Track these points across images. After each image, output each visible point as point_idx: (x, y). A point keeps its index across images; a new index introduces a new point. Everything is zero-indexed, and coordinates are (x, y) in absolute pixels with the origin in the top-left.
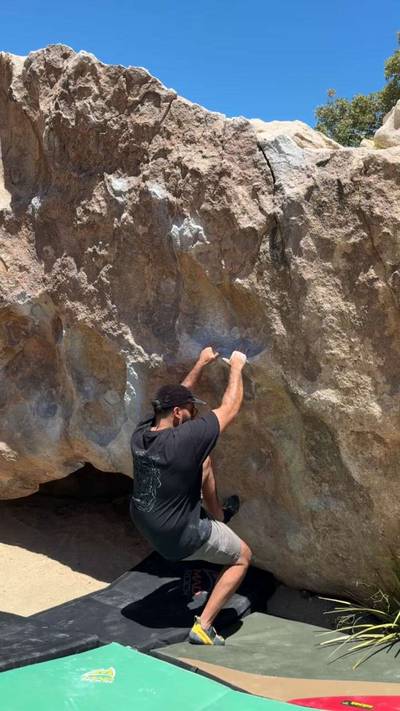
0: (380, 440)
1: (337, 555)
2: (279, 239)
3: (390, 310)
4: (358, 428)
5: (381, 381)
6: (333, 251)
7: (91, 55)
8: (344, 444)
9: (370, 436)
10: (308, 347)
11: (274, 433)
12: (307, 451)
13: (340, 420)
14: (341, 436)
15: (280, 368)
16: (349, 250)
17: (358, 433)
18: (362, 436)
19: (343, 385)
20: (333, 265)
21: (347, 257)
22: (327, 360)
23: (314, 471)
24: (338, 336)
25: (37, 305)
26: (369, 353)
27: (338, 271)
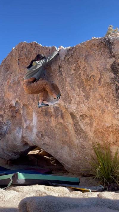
0: (86, 116)
1: (85, 157)
2: (60, 70)
3: (84, 80)
4: (81, 114)
5: (84, 99)
6: (71, 69)
7: (26, 42)
8: (79, 120)
9: (84, 116)
10: (68, 95)
11: (67, 124)
12: (73, 126)
13: (77, 113)
14: (78, 117)
15: (63, 102)
16: (74, 68)
17: (82, 116)
18: (83, 116)
19: (77, 103)
20: (71, 73)
21: (74, 70)
22: (73, 97)
23: (76, 131)
24: (74, 90)
25: (17, 103)
26: (81, 92)
27: (73, 74)
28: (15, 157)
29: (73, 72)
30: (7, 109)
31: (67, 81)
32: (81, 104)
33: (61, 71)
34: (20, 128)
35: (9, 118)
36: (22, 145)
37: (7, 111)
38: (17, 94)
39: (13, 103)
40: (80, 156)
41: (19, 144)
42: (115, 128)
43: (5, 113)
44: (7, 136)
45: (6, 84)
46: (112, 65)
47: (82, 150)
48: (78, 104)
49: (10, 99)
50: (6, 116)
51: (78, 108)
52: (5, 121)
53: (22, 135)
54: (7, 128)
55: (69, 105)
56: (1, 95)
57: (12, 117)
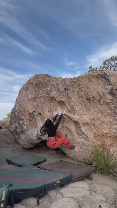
0: (87, 124)
5: (86, 112)
8: (81, 126)
10: (73, 109)
11: (71, 128)
12: (76, 130)
13: (80, 121)
15: (69, 114)
16: (77, 91)
17: (84, 123)
19: (80, 115)
20: (75, 94)
21: (77, 92)
22: (76, 110)
23: (78, 134)
24: (78, 105)
25: (34, 111)
26: (83, 108)
27: (76, 95)
28: (32, 146)
29: (76, 93)
30: (27, 115)
31: (72, 99)
32: (83, 115)
34: (35, 128)
35: (28, 121)
36: (36, 139)
37: (26, 116)
38: (34, 106)
39: (31, 111)
40: (81, 151)
41: (35, 139)
42: (112, 134)
43: (25, 118)
44: (26, 132)
45: (26, 100)
46: (111, 90)
47: (83, 146)
49: (29, 109)
50: (25, 120)
51: (80, 118)
52: (25, 123)
53: (37, 133)
54: (26, 127)
55: (73, 116)
56: (22, 106)
57: (30, 120)
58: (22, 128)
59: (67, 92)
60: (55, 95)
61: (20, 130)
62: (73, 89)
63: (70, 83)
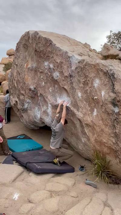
0: (90, 126)
4: (86, 123)
5: (89, 113)
6: (80, 82)
8: (84, 126)
10: (77, 104)
11: (76, 122)
12: (80, 127)
13: (83, 121)
15: (73, 108)
18: (87, 125)
21: (83, 84)
22: (80, 107)
23: (82, 131)
25: (35, 88)
26: (87, 106)
27: (82, 87)
30: (27, 90)
31: (76, 92)
32: (87, 115)
33: (72, 80)
34: (39, 109)
35: (29, 98)
36: (40, 122)
37: (27, 92)
38: (35, 81)
39: (32, 87)
41: (38, 122)
43: (25, 93)
44: (29, 111)
45: (25, 67)
46: (113, 99)
48: (84, 114)
49: (30, 84)
50: (26, 96)
51: (84, 117)
52: (26, 99)
53: (40, 116)
54: (28, 105)
55: (77, 112)
56: (21, 76)
57: (32, 97)
58: (23, 105)
59: (71, 79)
60: (58, 78)
61: (21, 107)
62: (79, 78)
63: (76, 68)
